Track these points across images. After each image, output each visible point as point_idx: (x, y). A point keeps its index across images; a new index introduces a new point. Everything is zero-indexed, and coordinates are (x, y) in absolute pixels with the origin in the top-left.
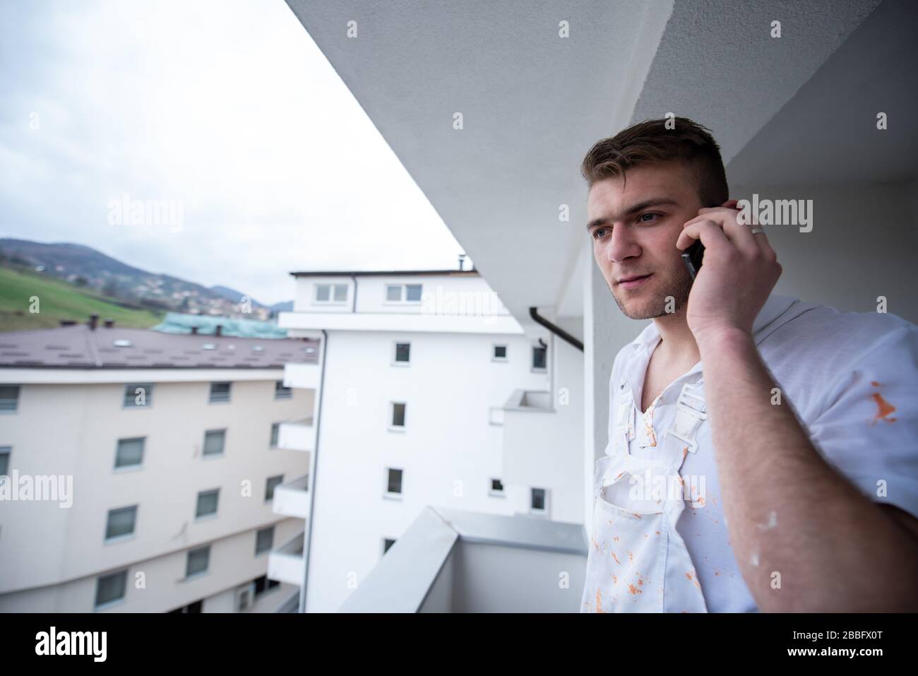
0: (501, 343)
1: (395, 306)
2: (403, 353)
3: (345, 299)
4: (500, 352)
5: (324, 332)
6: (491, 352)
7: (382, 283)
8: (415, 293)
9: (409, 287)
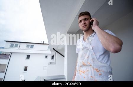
0: (46, 55)
1: (28, 48)
2: (28, 57)
3: (17, 46)
4: (46, 57)
5: (11, 53)
6: (45, 57)
7: (26, 45)
8: (32, 46)
9: (31, 45)
